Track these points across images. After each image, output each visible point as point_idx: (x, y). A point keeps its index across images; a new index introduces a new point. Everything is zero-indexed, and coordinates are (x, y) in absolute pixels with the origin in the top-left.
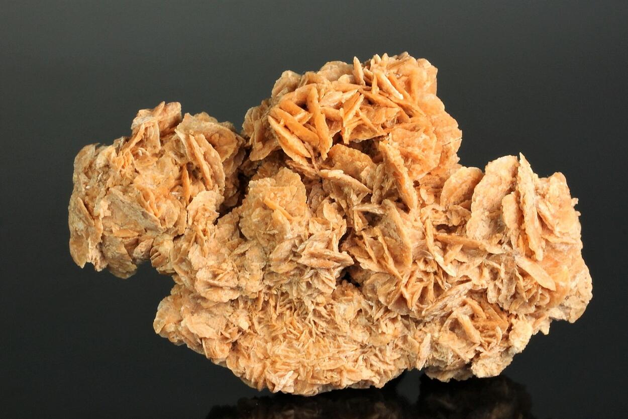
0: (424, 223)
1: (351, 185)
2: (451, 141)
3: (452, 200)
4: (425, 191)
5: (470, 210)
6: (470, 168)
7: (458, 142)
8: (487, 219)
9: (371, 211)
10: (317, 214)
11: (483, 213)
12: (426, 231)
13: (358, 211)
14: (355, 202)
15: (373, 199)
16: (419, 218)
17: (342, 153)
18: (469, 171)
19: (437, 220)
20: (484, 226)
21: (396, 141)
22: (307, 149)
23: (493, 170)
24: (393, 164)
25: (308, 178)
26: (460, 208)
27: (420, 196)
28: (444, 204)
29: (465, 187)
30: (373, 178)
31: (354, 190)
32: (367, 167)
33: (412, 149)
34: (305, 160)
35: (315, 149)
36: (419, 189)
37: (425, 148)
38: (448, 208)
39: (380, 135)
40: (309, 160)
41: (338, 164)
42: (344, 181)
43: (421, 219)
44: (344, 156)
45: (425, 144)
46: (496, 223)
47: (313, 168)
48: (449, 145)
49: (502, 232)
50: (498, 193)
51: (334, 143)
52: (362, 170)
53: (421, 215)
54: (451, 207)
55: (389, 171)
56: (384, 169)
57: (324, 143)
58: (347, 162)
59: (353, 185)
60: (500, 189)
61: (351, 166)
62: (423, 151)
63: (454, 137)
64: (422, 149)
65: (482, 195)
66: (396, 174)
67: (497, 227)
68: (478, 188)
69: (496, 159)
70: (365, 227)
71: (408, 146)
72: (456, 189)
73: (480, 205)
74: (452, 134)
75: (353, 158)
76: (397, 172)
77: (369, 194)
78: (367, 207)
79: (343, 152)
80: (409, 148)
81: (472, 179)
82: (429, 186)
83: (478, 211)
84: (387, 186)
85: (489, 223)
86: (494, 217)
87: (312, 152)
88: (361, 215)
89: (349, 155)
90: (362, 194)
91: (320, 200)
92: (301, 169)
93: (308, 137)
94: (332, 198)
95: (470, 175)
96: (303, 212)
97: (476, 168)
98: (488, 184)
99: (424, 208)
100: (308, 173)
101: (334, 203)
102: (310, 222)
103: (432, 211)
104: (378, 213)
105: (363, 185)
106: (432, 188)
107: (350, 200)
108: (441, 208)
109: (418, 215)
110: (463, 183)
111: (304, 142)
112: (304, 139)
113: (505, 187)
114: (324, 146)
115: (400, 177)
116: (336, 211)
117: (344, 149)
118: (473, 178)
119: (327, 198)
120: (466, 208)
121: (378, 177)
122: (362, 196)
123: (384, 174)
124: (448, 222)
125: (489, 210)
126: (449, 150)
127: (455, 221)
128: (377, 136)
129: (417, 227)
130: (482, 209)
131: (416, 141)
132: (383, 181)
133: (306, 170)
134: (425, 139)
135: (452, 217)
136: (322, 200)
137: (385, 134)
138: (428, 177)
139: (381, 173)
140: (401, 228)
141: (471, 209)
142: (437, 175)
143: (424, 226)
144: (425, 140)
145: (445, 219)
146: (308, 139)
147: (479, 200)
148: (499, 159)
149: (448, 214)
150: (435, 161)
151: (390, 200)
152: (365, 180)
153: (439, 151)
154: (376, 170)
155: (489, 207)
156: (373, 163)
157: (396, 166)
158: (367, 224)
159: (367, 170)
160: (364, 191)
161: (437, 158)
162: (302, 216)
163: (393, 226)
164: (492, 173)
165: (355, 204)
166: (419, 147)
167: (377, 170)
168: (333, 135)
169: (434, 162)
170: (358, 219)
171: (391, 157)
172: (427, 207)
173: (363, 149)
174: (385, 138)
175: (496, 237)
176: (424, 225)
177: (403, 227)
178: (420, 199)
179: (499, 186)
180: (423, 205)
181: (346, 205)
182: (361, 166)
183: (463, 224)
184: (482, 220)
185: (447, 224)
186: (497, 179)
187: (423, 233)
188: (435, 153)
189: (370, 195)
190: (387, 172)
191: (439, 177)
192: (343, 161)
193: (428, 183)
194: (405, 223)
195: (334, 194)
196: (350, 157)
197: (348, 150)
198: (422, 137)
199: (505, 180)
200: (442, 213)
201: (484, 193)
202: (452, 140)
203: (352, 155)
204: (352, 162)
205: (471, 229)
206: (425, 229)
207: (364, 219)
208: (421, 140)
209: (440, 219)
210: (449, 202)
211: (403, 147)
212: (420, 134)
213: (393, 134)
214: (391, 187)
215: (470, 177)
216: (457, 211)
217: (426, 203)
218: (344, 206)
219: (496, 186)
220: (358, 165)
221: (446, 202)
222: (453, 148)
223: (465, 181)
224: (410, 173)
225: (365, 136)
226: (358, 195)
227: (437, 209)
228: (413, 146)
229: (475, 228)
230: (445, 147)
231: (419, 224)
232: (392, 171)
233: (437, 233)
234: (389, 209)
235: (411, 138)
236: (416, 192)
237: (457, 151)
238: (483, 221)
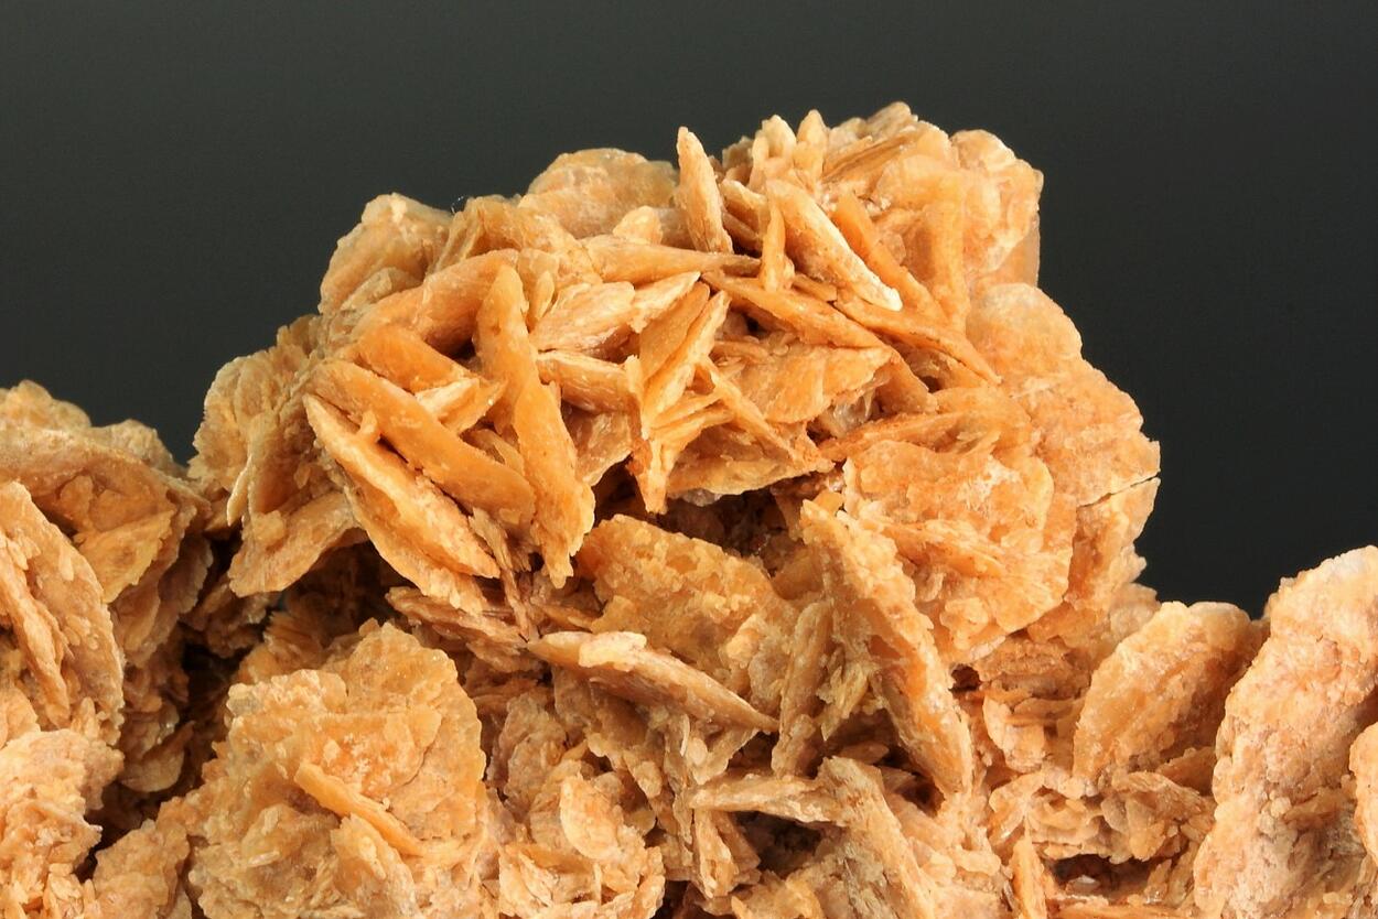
0: (1005, 854)
1: (683, 700)
2: (1114, 490)
3: (1125, 747)
4: (1005, 709)
5: (1206, 791)
6: (1199, 607)
7: (1145, 492)
8: (1281, 829)
9: (773, 810)
10: (536, 827)
11: (1264, 804)
12: (1015, 891)
13: (716, 814)
14: (700, 768)
15: (779, 758)
16: (984, 830)
17: (640, 555)
18: (1198, 622)
19: (1061, 840)
20: (1266, 861)
21: (870, 496)
22: (483, 542)
23: (1302, 615)
24: (870, 602)
25: (487, 666)
26: (1160, 783)
27: (981, 735)
28: (1091, 766)
29: (1179, 690)
30: (777, 662)
31: (693, 719)
32: (753, 618)
33: (946, 530)
34: (474, 588)
35: (514, 539)
36: (979, 703)
37: (1003, 522)
38: (1107, 782)
39: (807, 469)
40: (493, 590)
41: (620, 604)
42: (652, 681)
43: (989, 834)
44: (644, 565)
45: (1000, 506)
46: (1319, 844)
47: (511, 620)
48: (1104, 507)
49: (1349, 885)
50: (1326, 711)
51: (604, 511)
52: (730, 627)
53: (989, 819)
54: (1120, 778)
55: (852, 634)
56: (827, 623)
57: (559, 513)
58: (663, 595)
59: (692, 698)
60: (1334, 695)
61: (678, 612)
62: (994, 537)
63: (1127, 472)
64: (988, 530)
65: (1258, 728)
66: (883, 648)
67: (1322, 860)
68: (1245, 697)
69: (1315, 565)
70: (744, 880)
71: (928, 515)
72: (1141, 704)
73: (1249, 769)
74: (1117, 459)
75: (688, 575)
76: (889, 641)
77: (760, 735)
78: (756, 794)
79: (644, 552)
80: (931, 524)
81: (1211, 656)
82: (1023, 689)
83: (1244, 798)
84: (843, 699)
85: (1289, 844)
86: (1310, 820)
87: (502, 550)
88: (729, 827)
89: (669, 564)
90: (729, 736)
91: (543, 762)
92: (456, 628)
93: (484, 486)
94: (598, 752)
95: (1200, 638)
96: (473, 820)
97: (1227, 607)
98: (1283, 678)
99: (1003, 790)
100: (490, 645)
101: (608, 777)
102: (501, 861)
103: (1040, 799)
104: (804, 818)
105: (734, 698)
106: (1034, 695)
107: (679, 761)
108: (1074, 787)
109: (978, 818)
110: (1171, 673)
111: (466, 512)
112: (467, 496)
113: (1354, 688)
114: (557, 526)
115: (902, 662)
116: (618, 808)
117: (648, 540)
118: (1215, 649)
119: (577, 752)
120: (1185, 783)
121: (801, 661)
122: (728, 748)
123: (830, 647)
124: (1109, 846)
125: (1288, 793)
126: (1105, 528)
127: (1138, 840)
128: (790, 474)
129: (976, 875)
130: (1260, 787)
131: (961, 496)
132: (823, 677)
133: (477, 634)
134: (1003, 482)
135: (1123, 822)
136: (554, 761)
137: (824, 465)
138: (1017, 648)
139: (813, 641)
140: (907, 882)
141: (1214, 789)
142: (1056, 640)
143: (1008, 871)
144: (1001, 489)
145: (1095, 832)
146: (485, 495)
147: (1247, 749)
148: (1328, 565)
149: (1108, 811)
150: (1048, 580)
151: (856, 758)
152: (745, 675)
153: (1065, 536)
154: (790, 631)
155: (1288, 777)
156: (777, 600)
157: (885, 612)
158: (756, 862)
159: (753, 632)
160: (738, 723)
161: (1059, 565)
162: (466, 837)
163: (872, 872)
164: (1299, 627)
165: (701, 779)
166: (978, 520)
167: (799, 628)
168: (595, 476)
169: (1046, 588)
170: (716, 848)
171: (863, 574)
172: (1014, 784)
173: (728, 530)
174: (827, 483)
175: (1321, 907)
176: (1005, 863)
177: (917, 880)
178: (982, 749)
179: (1329, 681)
180: (997, 774)
181: (658, 783)
182: (728, 611)
183: (1174, 854)
184: (1262, 834)
185: (1102, 852)
186: (1319, 651)
187: (1004, 901)
188: (1047, 543)
189: (767, 741)
190: (838, 637)
191: (1062, 645)
192: (643, 592)
193: (1016, 677)
194: (923, 861)
195: (605, 737)
196: (675, 572)
197: (664, 543)
198: (988, 477)
199: (1356, 653)
200: (1082, 808)
201: (1268, 715)
202: (1116, 484)
203: (682, 563)
204: (684, 594)
205: (1213, 877)
206: (1013, 881)
207: (743, 845)
208: (984, 488)
209: (1072, 832)
210: (1113, 760)
211: (906, 522)
212: (981, 465)
213: (858, 467)
214: (861, 703)
215: (1199, 646)
216: (1146, 798)
217: (1014, 764)
218: (650, 786)
219: (1316, 685)
220: (713, 610)
221: (1099, 757)
222: (1124, 520)
223: (1180, 666)
224: (942, 636)
225: (737, 477)
226: (711, 740)
227: (1061, 791)
228: (949, 516)
229: (1231, 871)
230: (1085, 515)
231: (987, 861)
232: (867, 631)
233: (1061, 897)
234: (854, 802)
235: (942, 480)
236: (965, 717)
237: (1138, 530)
238: (1262, 842)
